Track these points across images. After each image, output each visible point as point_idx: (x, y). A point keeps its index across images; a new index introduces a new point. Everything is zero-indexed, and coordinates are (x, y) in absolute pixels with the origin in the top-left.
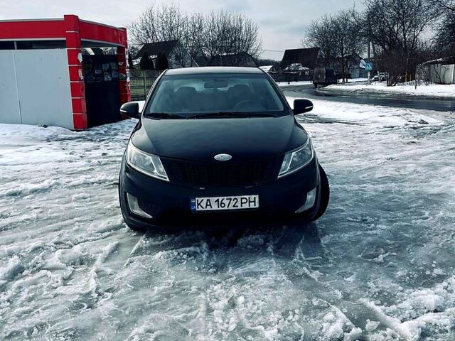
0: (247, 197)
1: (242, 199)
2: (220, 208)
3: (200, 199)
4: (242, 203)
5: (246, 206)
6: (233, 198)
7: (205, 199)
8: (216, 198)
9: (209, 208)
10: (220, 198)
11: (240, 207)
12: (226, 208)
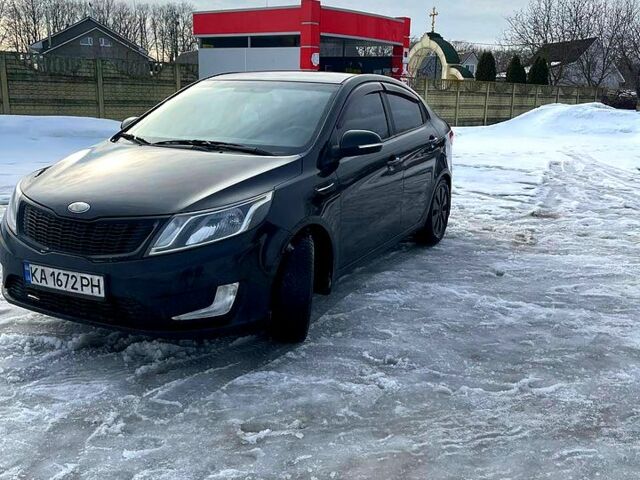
0: (88, 277)
1: (82, 278)
2: (57, 287)
3: (34, 267)
4: (82, 285)
5: (87, 291)
6: (71, 274)
7: (40, 268)
8: (51, 270)
9: (44, 284)
10: (57, 271)
11: (79, 291)
12: (63, 288)
